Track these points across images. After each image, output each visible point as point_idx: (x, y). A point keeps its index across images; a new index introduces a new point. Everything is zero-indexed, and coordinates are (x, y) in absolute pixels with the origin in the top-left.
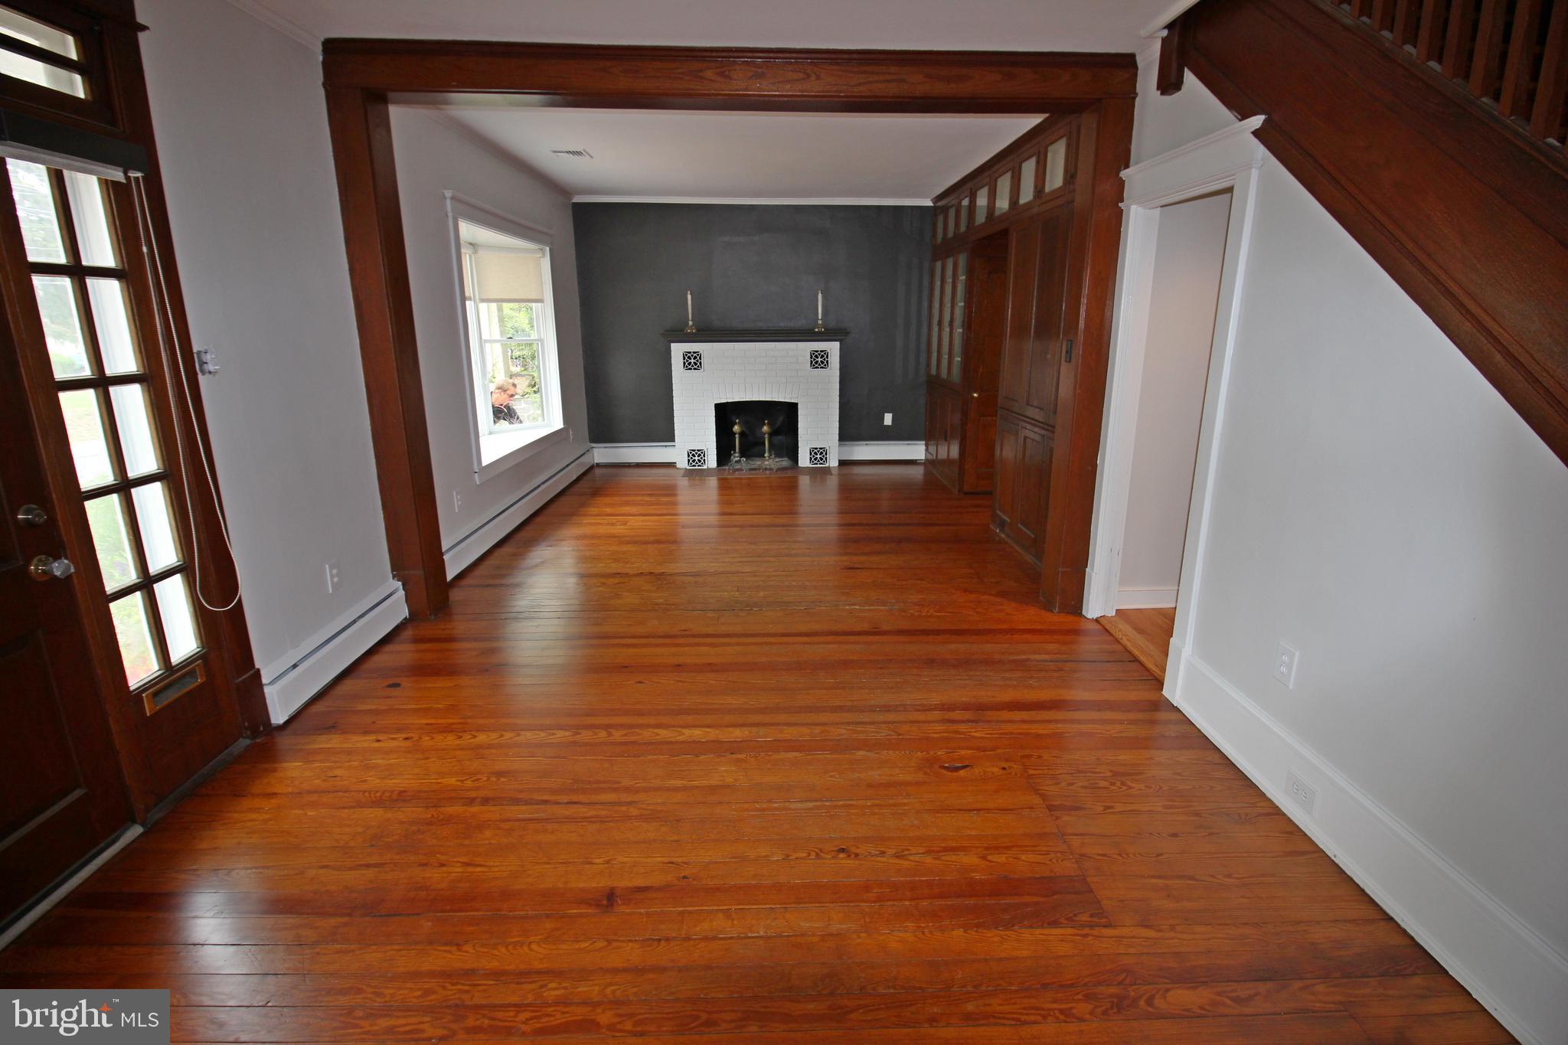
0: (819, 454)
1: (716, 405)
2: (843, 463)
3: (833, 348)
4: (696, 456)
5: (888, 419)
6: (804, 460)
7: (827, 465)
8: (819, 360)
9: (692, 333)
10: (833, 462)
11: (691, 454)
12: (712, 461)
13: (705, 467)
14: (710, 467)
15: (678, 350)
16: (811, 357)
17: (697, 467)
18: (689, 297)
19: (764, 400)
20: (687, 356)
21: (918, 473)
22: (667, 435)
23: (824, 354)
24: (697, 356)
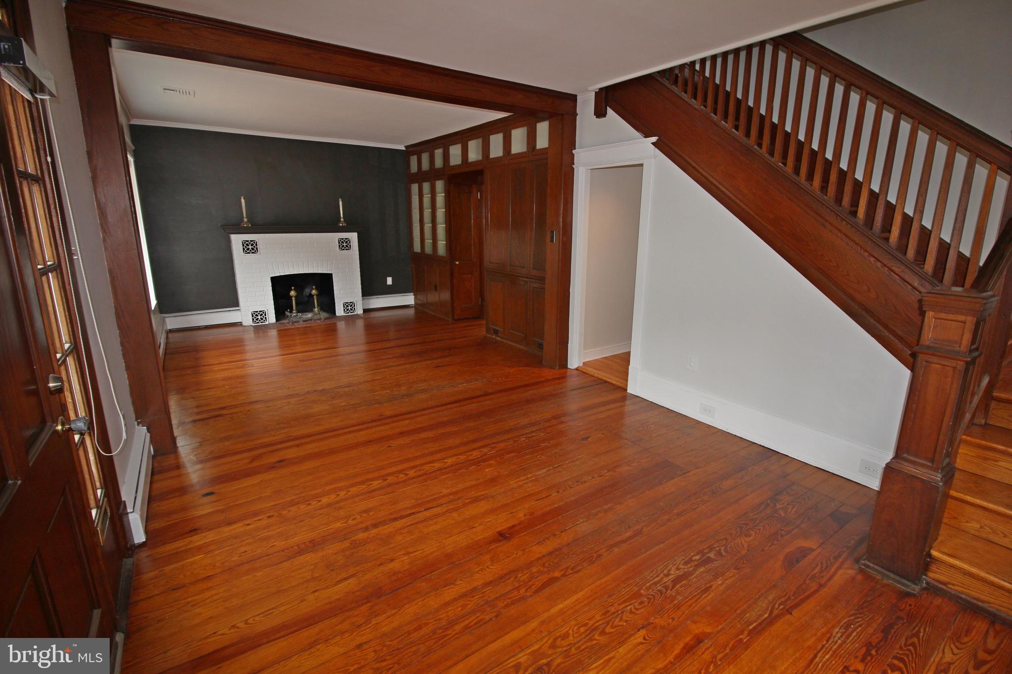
0: (349, 306)
1: (271, 278)
2: (365, 311)
3: (353, 237)
4: (259, 316)
5: (389, 281)
6: (340, 311)
7: (356, 313)
8: (344, 245)
9: (247, 227)
10: (359, 311)
11: (255, 314)
12: (272, 318)
13: (267, 323)
14: (271, 322)
15: (237, 240)
16: (339, 243)
17: (260, 324)
18: (243, 201)
19: (308, 272)
20: (245, 244)
21: (411, 312)
22: (233, 302)
23: (347, 241)
24: (254, 244)
